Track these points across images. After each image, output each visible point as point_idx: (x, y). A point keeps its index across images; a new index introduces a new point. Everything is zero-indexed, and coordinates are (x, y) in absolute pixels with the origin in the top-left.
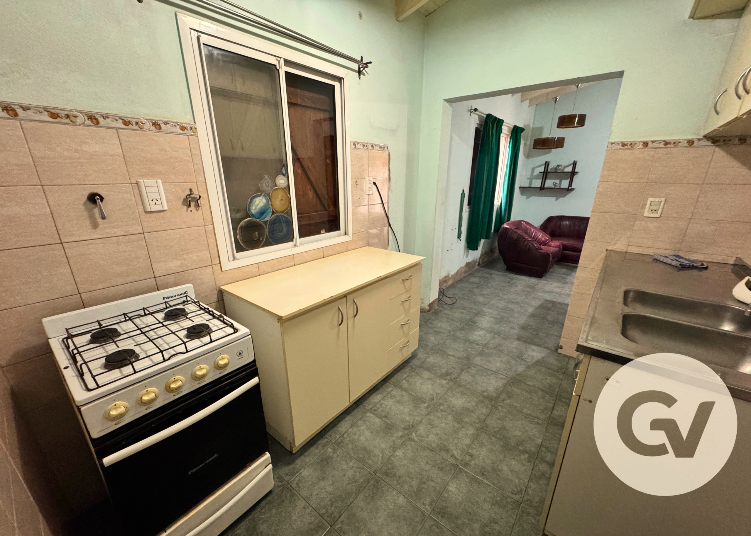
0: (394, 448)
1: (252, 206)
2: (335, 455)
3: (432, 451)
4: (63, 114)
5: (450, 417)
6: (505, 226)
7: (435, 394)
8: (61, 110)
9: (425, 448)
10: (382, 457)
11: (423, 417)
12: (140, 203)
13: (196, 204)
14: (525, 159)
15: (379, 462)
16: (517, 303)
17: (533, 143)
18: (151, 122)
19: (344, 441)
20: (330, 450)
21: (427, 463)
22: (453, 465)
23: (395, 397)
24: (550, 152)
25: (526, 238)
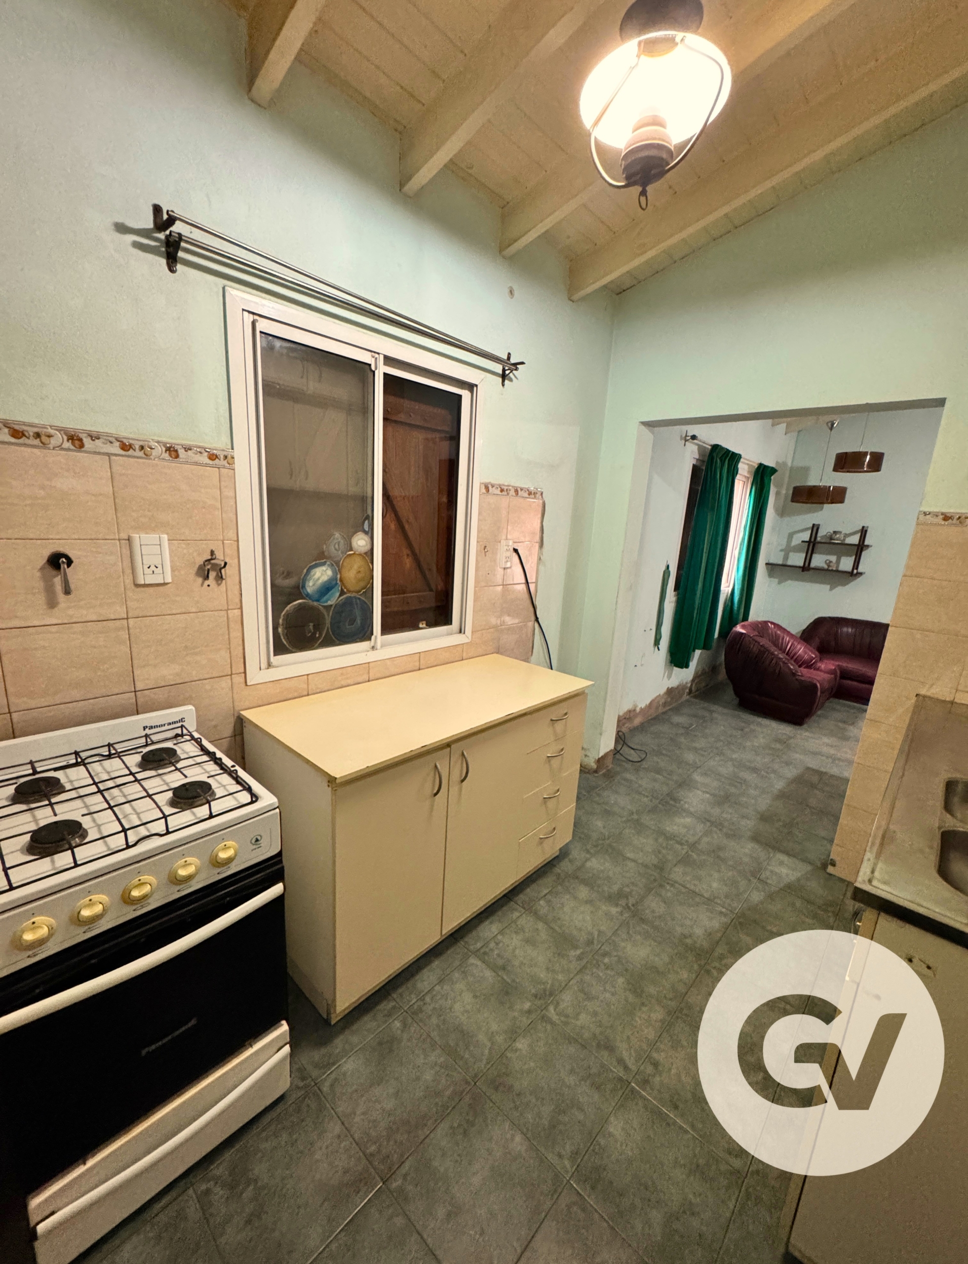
0: (513, 1034)
1: (309, 581)
2: (405, 1036)
3: (584, 1047)
4: (31, 431)
5: (621, 980)
6: (739, 629)
7: (596, 933)
8: (29, 426)
9: (571, 1040)
10: (490, 1049)
11: (572, 975)
12: (129, 571)
13: (217, 575)
14: (778, 518)
15: (484, 1058)
16: (755, 770)
17: (791, 492)
18: (165, 446)
19: (424, 1008)
20: (398, 1024)
21: (572, 1071)
22: (620, 1079)
23: (524, 932)
24: (822, 509)
25: (776, 653)
